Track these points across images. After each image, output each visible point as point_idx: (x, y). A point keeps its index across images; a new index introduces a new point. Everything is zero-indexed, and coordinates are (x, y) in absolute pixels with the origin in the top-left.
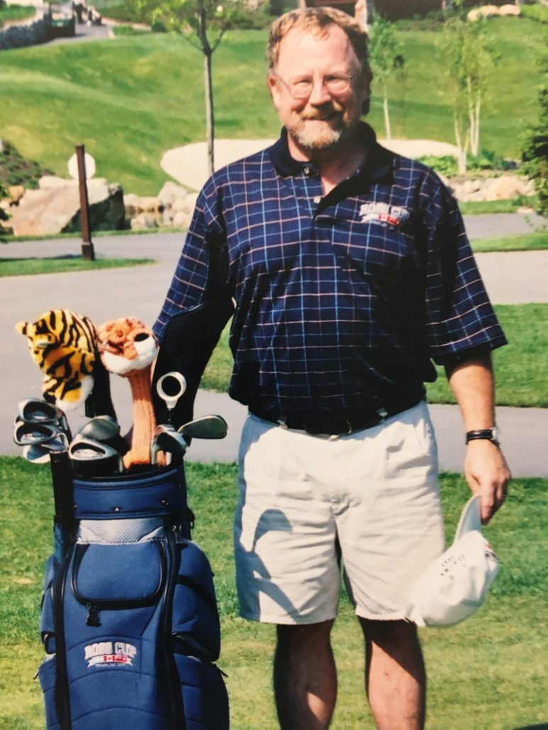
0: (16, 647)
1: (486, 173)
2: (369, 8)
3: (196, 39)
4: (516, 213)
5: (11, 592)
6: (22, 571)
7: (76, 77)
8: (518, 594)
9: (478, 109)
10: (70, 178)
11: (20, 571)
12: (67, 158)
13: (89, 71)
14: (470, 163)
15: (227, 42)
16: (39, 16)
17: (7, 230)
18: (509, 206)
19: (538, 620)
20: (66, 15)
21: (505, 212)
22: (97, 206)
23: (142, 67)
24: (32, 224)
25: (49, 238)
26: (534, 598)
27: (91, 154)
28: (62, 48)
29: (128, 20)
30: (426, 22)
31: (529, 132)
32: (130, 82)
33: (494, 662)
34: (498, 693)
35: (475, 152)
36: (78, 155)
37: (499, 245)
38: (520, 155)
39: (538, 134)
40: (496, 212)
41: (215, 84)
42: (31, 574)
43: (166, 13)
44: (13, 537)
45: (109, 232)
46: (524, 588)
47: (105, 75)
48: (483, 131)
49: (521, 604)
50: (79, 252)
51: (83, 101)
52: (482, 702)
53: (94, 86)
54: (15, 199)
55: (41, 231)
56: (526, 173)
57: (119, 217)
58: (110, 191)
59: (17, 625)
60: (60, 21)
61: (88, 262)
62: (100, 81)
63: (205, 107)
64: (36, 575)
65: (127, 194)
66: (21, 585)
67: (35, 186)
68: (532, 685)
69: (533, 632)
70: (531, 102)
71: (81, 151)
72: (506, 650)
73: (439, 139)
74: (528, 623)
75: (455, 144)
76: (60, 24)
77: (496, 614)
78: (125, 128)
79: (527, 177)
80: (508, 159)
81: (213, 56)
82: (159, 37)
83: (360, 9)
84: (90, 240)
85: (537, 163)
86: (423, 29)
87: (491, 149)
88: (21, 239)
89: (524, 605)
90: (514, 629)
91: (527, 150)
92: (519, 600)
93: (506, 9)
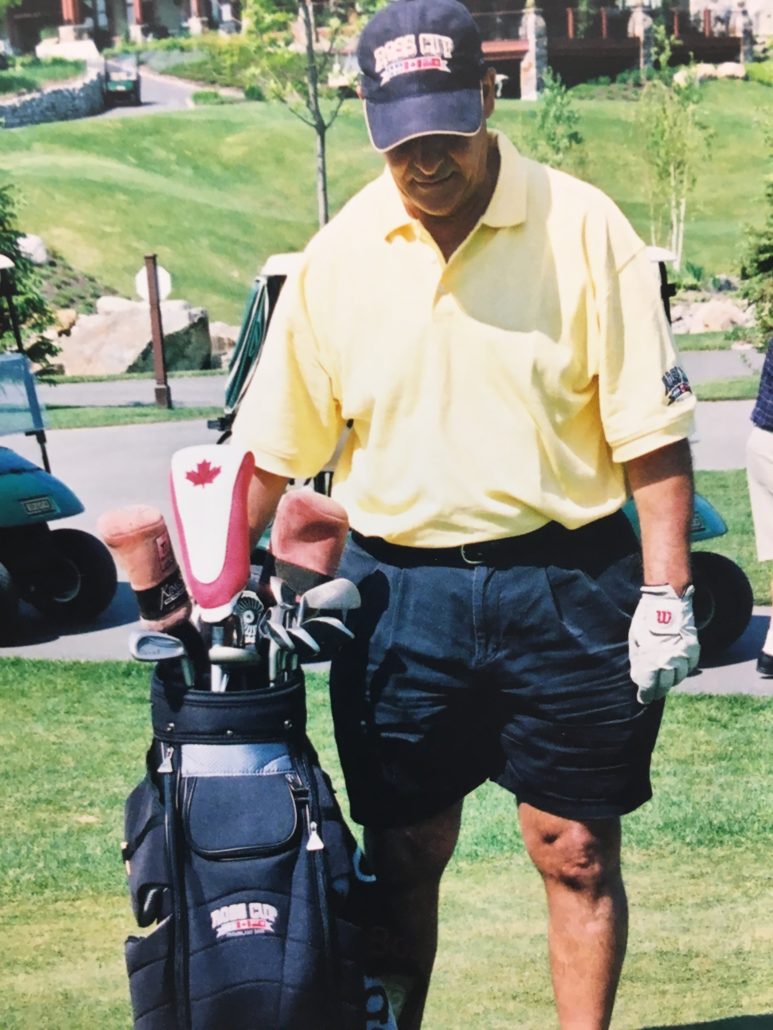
0: (78, 903)
1: (693, 295)
2: (539, 68)
3: (307, 113)
4: (730, 349)
5: (69, 833)
6: (85, 807)
7: (143, 161)
8: (718, 844)
9: (683, 208)
10: (140, 299)
11: (81, 806)
12: (133, 271)
13: (161, 153)
15: (347, 115)
16: (91, 75)
17: (55, 368)
18: (720, 341)
19: (745, 879)
20: (129, 74)
21: (715, 348)
22: (174, 337)
23: (232, 147)
24: (89, 361)
25: (112, 379)
26: (740, 850)
27: (164, 267)
28: (124, 121)
29: (213, 82)
30: (615, 87)
31: (752, 240)
32: (217, 170)
33: (686, 930)
34: (690, 970)
35: (678, 267)
36: (149, 270)
38: (738, 271)
39: (764, 241)
40: (702, 349)
41: (329, 174)
42: (96, 810)
43: (264, 74)
44: (72, 764)
45: (190, 372)
47: (183, 160)
48: (689, 236)
50: (151, 398)
51: (153, 194)
52: (670, 980)
53: (168, 174)
54: (66, 327)
55: (100, 370)
56: (746, 295)
57: (204, 353)
58: (191, 316)
59: (80, 874)
60: (120, 83)
61: (165, 411)
62: (174, 167)
63: (317, 202)
64: (103, 811)
65: (213, 321)
66: (83, 824)
67: (91, 309)
70: (756, 199)
71: (152, 261)
72: (702, 914)
74: (730, 882)
76: (121, 88)
77: (690, 868)
78: (210, 233)
79: (746, 301)
80: (722, 277)
81: (328, 133)
82: (256, 106)
83: (527, 70)
84: (166, 383)
85: (761, 281)
86: (611, 97)
87: (697, 262)
88: (74, 381)
89: (726, 858)
90: (713, 889)
91: (747, 263)
92: (719, 852)
93: (727, 68)
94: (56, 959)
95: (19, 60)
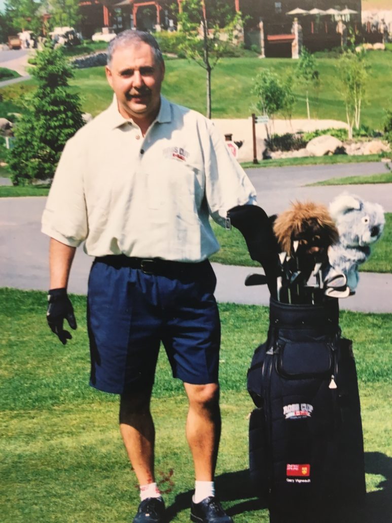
0: (93, 405)
1: (364, 139)
2: (300, 46)
3: (203, 62)
4: (381, 161)
8: (377, 381)
9: (360, 102)
14: (355, 133)
15: (220, 64)
18: (377, 158)
21: (374, 161)
23: (172, 78)
26: (386, 384)
30: (332, 53)
31: (389, 116)
35: (357, 127)
37: (370, 180)
38: (383, 128)
40: (369, 161)
41: (212, 88)
43: (186, 48)
46: (380, 378)
48: (362, 114)
49: (379, 387)
56: (387, 139)
63: (206, 101)
68: (384, 435)
69: (385, 403)
73: (338, 120)
74: (382, 398)
75: (347, 122)
79: (387, 142)
80: (377, 131)
81: (212, 72)
82: (182, 61)
83: (294, 46)
86: (330, 57)
87: (367, 125)
89: (380, 387)
91: (387, 125)
92: (377, 384)
93: (377, 46)
94: (82, 430)
95: (85, 41)
